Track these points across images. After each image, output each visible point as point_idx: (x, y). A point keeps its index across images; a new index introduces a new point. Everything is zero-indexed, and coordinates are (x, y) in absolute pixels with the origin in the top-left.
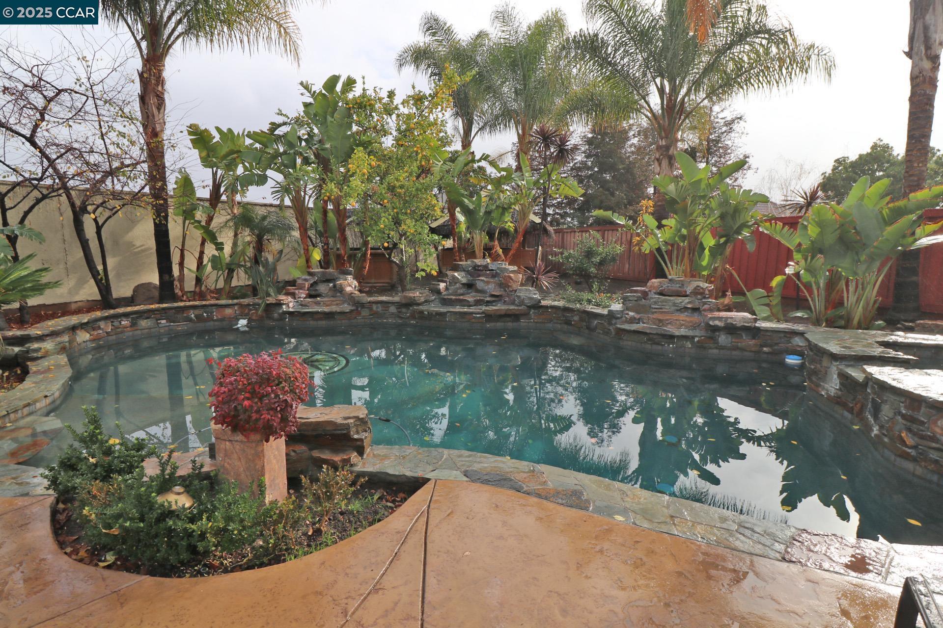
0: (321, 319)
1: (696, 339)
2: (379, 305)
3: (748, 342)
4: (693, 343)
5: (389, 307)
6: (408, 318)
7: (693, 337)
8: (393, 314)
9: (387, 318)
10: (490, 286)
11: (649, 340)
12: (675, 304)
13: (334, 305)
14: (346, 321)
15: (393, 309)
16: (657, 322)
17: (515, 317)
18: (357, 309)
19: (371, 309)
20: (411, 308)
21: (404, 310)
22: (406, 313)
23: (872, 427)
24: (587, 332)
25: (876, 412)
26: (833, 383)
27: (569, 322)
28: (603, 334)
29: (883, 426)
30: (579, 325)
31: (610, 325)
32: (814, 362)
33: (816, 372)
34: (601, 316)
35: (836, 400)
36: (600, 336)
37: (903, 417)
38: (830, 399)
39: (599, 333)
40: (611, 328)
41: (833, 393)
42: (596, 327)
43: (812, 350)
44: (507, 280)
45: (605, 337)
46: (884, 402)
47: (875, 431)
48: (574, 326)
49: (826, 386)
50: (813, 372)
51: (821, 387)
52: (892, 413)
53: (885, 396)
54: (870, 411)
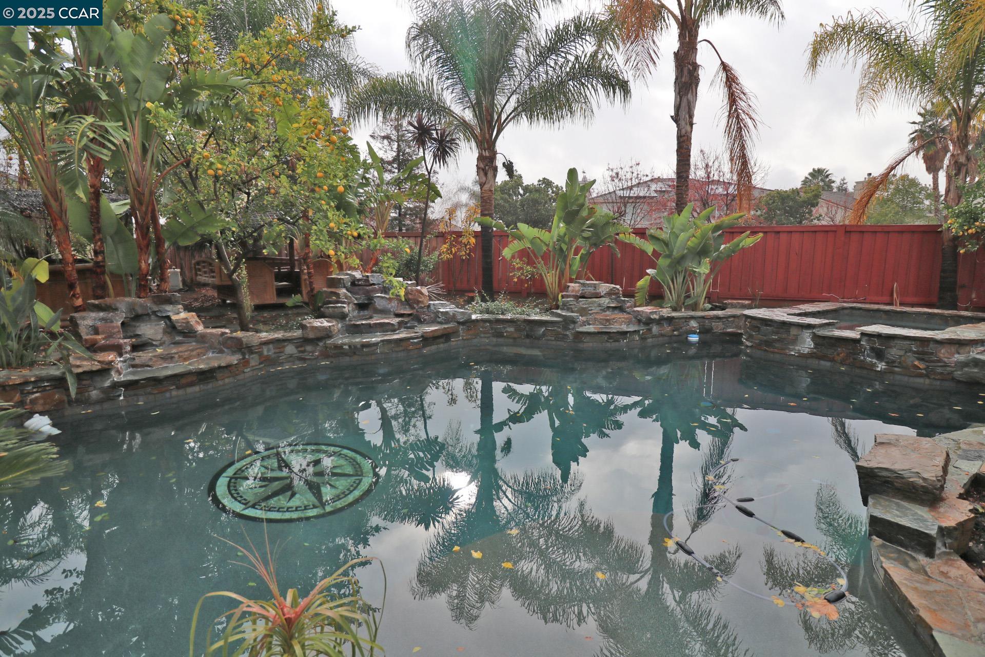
0: (191, 384)
1: (641, 332)
2: (271, 346)
3: (667, 329)
4: (639, 335)
5: (284, 347)
6: (317, 358)
7: (639, 331)
8: (291, 356)
9: (281, 364)
10: (393, 304)
11: (610, 338)
12: (599, 305)
13: (194, 357)
14: (231, 380)
15: (290, 349)
16: (604, 322)
17: (445, 336)
18: (244, 358)
19: (260, 354)
20: (321, 344)
21: (309, 348)
22: (313, 352)
23: (874, 365)
24: (528, 341)
25: (879, 355)
26: (807, 344)
27: (499, 335)
28: (555, 340)
29: (894, 362)
30: (516, 335)
31: (566, 330)
32: (777, 333)
33: (780, 340)
34: (552, 323)
35: (811, 355)
36: (550, 342)
37: (915, 352)
38: (802, 356)
39: (548, 340)
40: (568, 333)
41: (806, 351)
42: (544, 335)
43: (770, 326)
44: (415, 295)
45: (559, 343)
46: (891, 347)
47: (881, 366)
48: (507, 337)
49: (797, 348)
50: (775, 340)
51: (789, 349)
52: (902, 353)
53: (892, 343)
54: (868, 356)
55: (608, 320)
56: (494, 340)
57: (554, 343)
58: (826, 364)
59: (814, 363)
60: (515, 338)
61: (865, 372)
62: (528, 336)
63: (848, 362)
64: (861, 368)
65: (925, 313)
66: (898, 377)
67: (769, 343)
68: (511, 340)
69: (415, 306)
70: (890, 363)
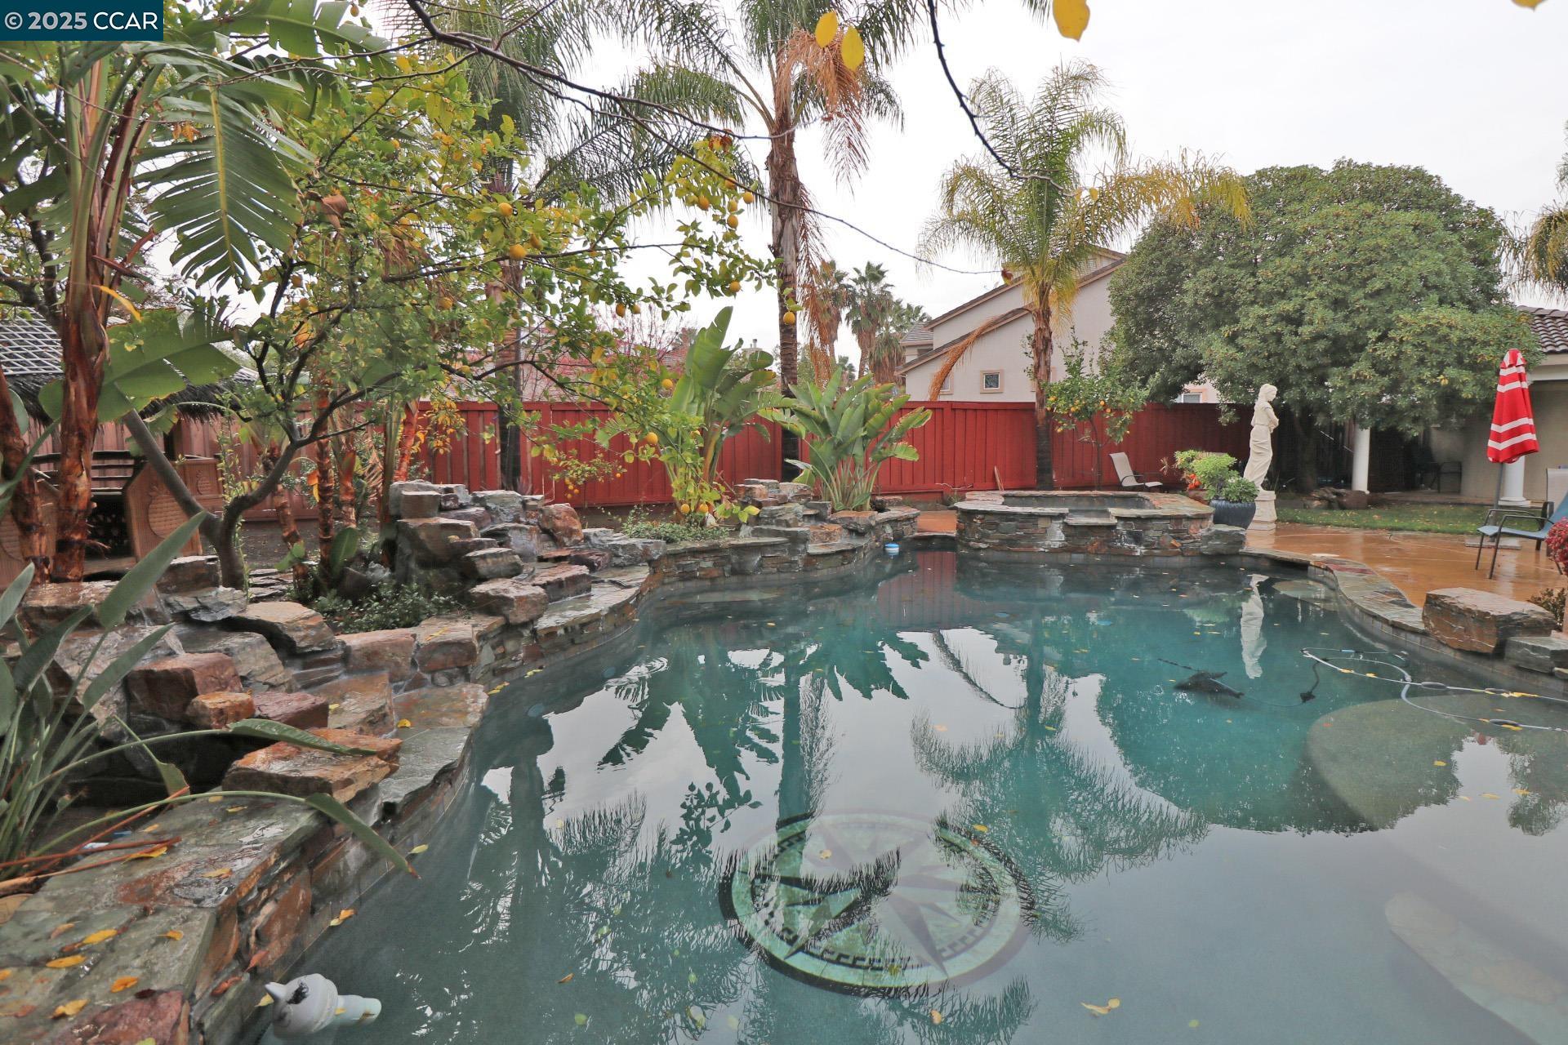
10: (535, 541)
16: (825, 537)
23: (1133, 550)
24: (734, 579)
25: (1137, 538)
26: (1056, 537)
27: (687, 576)
28: (778, 571)
29: (1153, 544)
30: (715, 573)
31: (794, 555)
32: (1021, 529)
33: (1027, 536)
34: (773, 545)
35: (1063, 550)
36: (771, 576)
37: (1170, 532)
38: (1053, 551)
39: (767, 574)
40: (796, 558)
41: (1057, 545)
42: (760, 565)
43: (1011, 520)
44: (565, 520)
45: (783, 575)
46: (1148, 529)
47: (1140, 550)
48: (700, 578)
49: (1047, 543)
50: (1021, 537)
51: (1038, 546)
52: (1159, 534)
53: (1149, 525)
54: (1126, 541)
55: (828, 534)
56: (681, 585)
57: (776, 576)
58: (1078, 558)
59: (1065, 558)
60: (712, 579)
61: (1122, 559)
62: (734, 572)
63: (1103, 551)
64: (1120, 555)
65: (1073, 496)
66: (1157, 559)
67: (1012, 542)
68: (708, 583)
69: (566, 540)
70: (1148, 546)
